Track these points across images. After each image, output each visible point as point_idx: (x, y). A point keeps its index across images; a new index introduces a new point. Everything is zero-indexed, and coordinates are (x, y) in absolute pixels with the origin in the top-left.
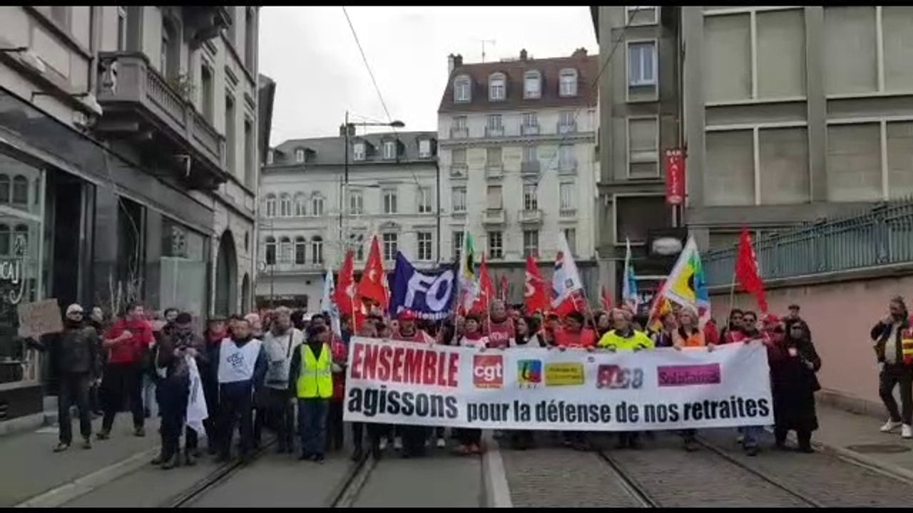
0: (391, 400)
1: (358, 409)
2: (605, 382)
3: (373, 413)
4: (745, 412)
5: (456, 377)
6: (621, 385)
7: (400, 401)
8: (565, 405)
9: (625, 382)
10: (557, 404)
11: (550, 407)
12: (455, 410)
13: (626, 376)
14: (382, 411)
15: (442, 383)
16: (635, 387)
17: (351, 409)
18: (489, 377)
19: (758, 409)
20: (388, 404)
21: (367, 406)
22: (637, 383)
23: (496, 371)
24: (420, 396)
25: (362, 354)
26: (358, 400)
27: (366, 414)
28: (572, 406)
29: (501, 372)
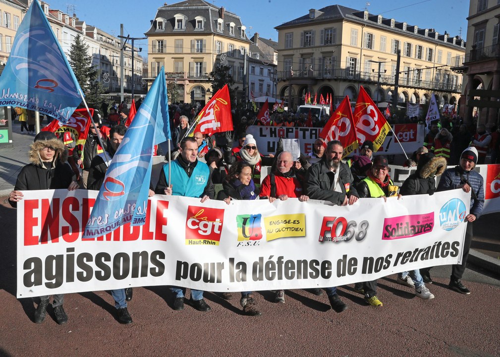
0: (81, 264)
1: (38, 282)
2: (329, 235)
3: (59, 284)
4: (440, 254)
5: (165, 229)
6: (345, 238)
7: (92, 264)
8: (284, 260)
9: (349, 235)
10: (275, 260)
11: (268, 264)
12: (162, 266)
13: (351, 229)
14: (70, 279)
15: (148, 236)
16: (359, 239)
17: (27, 283)
18: (205, 232)
19: (451, 250)
20: (77, 269)
21: (49, 276)
22: (361, 236)
23: (213, 226)
24: (118, 256)
25: (37, 213)
26: (38, 271)
27: (49, 286)
28: (292, 262)
29: (220, 228)
